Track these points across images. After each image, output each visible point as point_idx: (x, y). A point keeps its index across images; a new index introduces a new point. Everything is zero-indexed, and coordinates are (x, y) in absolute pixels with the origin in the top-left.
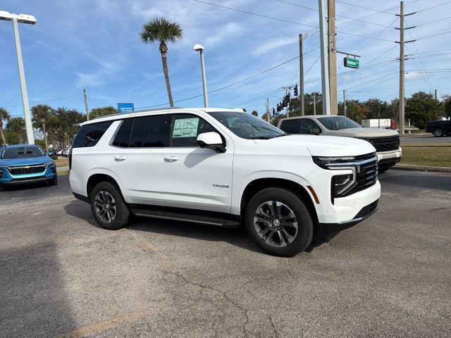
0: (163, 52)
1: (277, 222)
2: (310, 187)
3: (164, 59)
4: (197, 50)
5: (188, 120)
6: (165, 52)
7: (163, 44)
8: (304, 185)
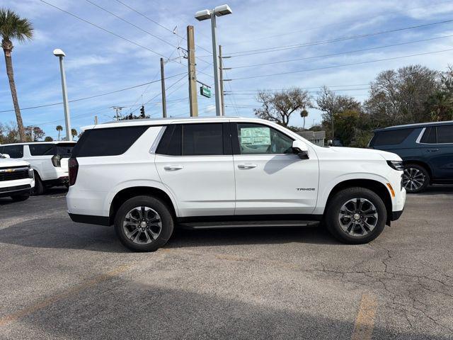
0: (5, 50)
1: (357, 216)
2: (389, 185)
3: (8, 60)
4: (56, 55)
5: (256, 129)
6: (10, 51)
7: (6, 41)
8: (384, 183)
